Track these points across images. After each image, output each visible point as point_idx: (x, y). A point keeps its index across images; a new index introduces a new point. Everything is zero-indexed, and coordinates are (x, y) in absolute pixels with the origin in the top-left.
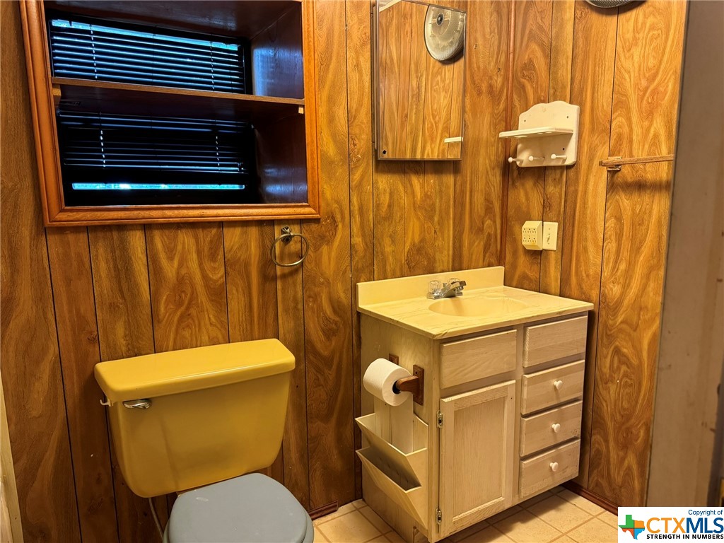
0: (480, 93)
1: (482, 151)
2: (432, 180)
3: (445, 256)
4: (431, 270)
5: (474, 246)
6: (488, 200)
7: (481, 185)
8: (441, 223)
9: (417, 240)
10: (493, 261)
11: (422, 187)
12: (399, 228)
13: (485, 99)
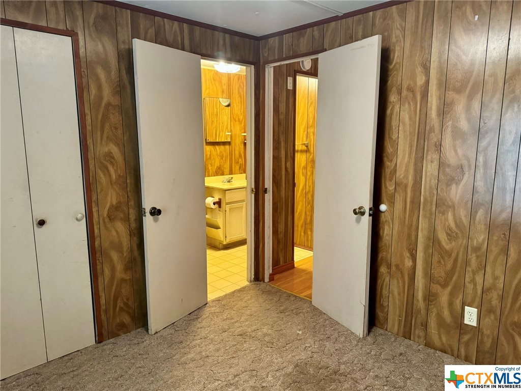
0: (236, 121)
1: (237, 138)
2: (222, 147)
3: (227, 170)
4: (223, 174)
5: (236, 168)
6: (240, 153)
7: (237, 149)
8: (225, 160)
9: (218, 165)
10: (242, 172)
11: (219, 149)
12: (213, 162)
13: (237, 123)
